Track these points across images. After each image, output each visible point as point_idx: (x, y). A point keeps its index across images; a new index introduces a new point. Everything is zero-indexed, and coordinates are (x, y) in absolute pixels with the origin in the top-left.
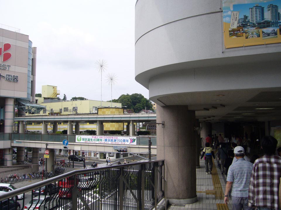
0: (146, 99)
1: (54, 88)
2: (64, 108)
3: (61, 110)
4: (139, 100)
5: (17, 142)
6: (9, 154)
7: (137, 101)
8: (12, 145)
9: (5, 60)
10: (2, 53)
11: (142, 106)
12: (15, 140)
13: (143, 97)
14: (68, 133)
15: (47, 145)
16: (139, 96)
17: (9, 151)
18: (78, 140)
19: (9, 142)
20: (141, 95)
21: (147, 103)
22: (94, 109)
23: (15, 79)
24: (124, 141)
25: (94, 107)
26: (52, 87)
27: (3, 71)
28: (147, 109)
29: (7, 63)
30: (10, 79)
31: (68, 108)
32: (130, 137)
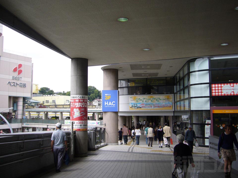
0: (98, 90)
1: (36, 85)
2: (46, 101)
3: (44, 102)
4: (93, 91)
5: (26, 124)
6: (20, 131)
7: (91, 92)
8: (23, 126)
9: (20, 74)
10: (17, 70)
11: (95, 95)
12: (25, 123)
13: (95, 89)
14: (60, 118)
15: (48, 126)
16: (92, 88)
17: (21, 130)
18: (66, 123)
19: (21, 124)
20: (94, 87)
21: (98, 94)
22: (67, 102)
23: (24, 86)
24: (93, 123)
25: (67, 100)
26: (35, 85)
27: (18, 81)
28: (99, 98)
29: (20, 76)
30: (22, 86)
31: (48, 101)
32: (97, 121)
